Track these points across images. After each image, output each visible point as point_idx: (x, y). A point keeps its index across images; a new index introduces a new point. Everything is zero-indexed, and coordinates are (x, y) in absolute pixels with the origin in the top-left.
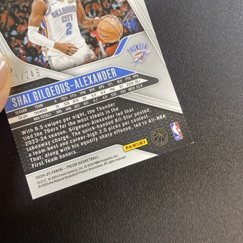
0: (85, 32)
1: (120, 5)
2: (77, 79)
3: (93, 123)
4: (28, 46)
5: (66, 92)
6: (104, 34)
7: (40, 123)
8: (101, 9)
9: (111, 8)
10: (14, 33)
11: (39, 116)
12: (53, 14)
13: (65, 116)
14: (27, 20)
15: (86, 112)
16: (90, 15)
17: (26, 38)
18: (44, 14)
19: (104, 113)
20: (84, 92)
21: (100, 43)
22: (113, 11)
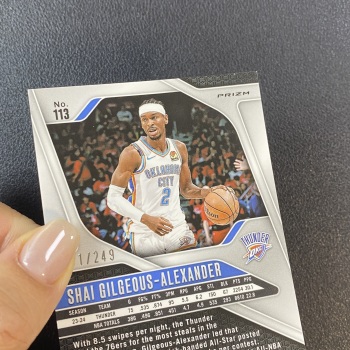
0: (187, 204)
1: (239, 174)
2: (165, 271)
3: (178, 342)
4: (105, 214)
5: (147, 290)
6: (212, 211)
7: (102, 333)
8: (213, 176)
9: (228, 176)
10: (88, 191)
11: (103, 321)
12: (147, 172)
13: (140, 327)
14: (110, 175)
15: (169, 325)
16: (197, 182)
17: (103, 202)
18: (135, 170)
19: (196, 329)
20: (173, 293)
21: (205, 224)
22: (230, 181)
